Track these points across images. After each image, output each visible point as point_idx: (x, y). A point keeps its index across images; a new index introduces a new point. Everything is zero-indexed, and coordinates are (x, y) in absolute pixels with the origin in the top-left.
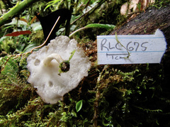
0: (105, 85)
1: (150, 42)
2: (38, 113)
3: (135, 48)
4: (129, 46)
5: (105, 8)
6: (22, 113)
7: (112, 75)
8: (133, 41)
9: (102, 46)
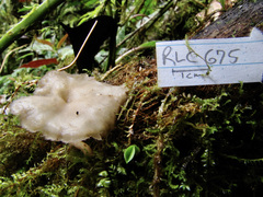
0: (171, 120)
1: (243, 49)
2: (63, 172)
3: (219, 59)
4: (208, 57)
5: (169, 20)
6: (38, 171)
7: (182, 103)
8: (215, 48)
9: (165, 58)
